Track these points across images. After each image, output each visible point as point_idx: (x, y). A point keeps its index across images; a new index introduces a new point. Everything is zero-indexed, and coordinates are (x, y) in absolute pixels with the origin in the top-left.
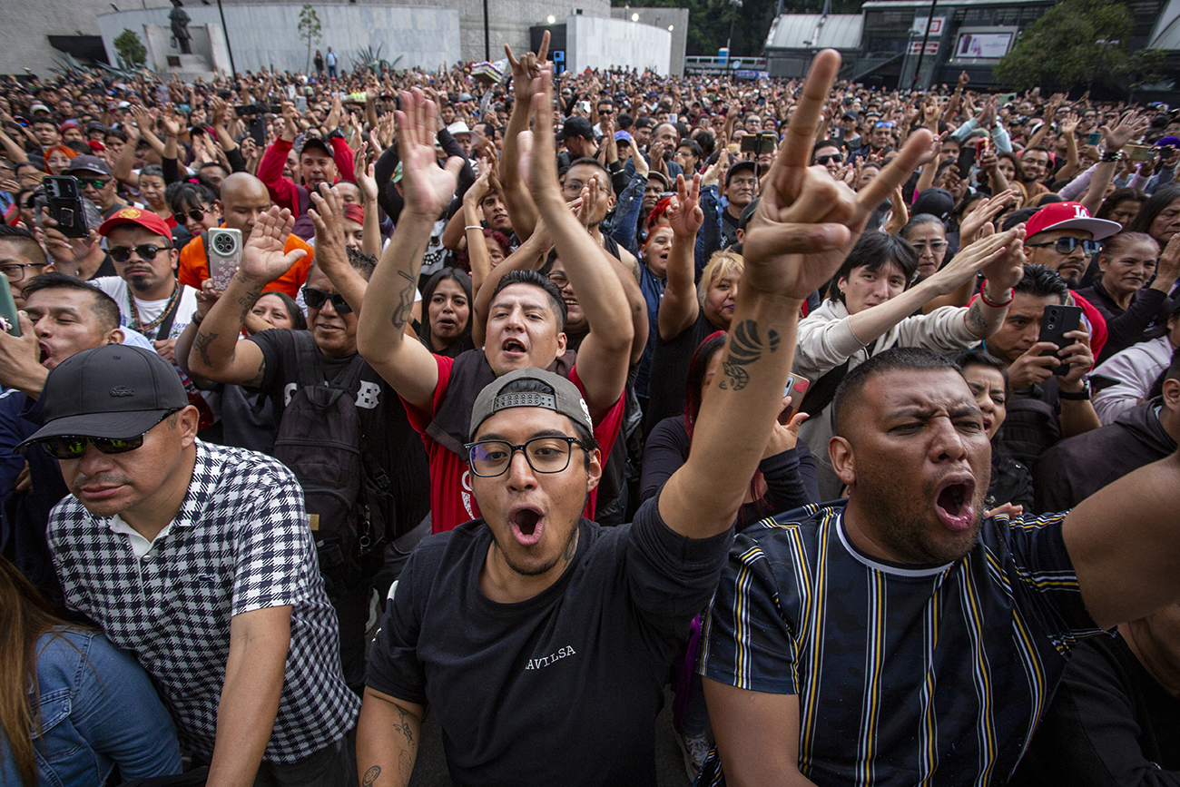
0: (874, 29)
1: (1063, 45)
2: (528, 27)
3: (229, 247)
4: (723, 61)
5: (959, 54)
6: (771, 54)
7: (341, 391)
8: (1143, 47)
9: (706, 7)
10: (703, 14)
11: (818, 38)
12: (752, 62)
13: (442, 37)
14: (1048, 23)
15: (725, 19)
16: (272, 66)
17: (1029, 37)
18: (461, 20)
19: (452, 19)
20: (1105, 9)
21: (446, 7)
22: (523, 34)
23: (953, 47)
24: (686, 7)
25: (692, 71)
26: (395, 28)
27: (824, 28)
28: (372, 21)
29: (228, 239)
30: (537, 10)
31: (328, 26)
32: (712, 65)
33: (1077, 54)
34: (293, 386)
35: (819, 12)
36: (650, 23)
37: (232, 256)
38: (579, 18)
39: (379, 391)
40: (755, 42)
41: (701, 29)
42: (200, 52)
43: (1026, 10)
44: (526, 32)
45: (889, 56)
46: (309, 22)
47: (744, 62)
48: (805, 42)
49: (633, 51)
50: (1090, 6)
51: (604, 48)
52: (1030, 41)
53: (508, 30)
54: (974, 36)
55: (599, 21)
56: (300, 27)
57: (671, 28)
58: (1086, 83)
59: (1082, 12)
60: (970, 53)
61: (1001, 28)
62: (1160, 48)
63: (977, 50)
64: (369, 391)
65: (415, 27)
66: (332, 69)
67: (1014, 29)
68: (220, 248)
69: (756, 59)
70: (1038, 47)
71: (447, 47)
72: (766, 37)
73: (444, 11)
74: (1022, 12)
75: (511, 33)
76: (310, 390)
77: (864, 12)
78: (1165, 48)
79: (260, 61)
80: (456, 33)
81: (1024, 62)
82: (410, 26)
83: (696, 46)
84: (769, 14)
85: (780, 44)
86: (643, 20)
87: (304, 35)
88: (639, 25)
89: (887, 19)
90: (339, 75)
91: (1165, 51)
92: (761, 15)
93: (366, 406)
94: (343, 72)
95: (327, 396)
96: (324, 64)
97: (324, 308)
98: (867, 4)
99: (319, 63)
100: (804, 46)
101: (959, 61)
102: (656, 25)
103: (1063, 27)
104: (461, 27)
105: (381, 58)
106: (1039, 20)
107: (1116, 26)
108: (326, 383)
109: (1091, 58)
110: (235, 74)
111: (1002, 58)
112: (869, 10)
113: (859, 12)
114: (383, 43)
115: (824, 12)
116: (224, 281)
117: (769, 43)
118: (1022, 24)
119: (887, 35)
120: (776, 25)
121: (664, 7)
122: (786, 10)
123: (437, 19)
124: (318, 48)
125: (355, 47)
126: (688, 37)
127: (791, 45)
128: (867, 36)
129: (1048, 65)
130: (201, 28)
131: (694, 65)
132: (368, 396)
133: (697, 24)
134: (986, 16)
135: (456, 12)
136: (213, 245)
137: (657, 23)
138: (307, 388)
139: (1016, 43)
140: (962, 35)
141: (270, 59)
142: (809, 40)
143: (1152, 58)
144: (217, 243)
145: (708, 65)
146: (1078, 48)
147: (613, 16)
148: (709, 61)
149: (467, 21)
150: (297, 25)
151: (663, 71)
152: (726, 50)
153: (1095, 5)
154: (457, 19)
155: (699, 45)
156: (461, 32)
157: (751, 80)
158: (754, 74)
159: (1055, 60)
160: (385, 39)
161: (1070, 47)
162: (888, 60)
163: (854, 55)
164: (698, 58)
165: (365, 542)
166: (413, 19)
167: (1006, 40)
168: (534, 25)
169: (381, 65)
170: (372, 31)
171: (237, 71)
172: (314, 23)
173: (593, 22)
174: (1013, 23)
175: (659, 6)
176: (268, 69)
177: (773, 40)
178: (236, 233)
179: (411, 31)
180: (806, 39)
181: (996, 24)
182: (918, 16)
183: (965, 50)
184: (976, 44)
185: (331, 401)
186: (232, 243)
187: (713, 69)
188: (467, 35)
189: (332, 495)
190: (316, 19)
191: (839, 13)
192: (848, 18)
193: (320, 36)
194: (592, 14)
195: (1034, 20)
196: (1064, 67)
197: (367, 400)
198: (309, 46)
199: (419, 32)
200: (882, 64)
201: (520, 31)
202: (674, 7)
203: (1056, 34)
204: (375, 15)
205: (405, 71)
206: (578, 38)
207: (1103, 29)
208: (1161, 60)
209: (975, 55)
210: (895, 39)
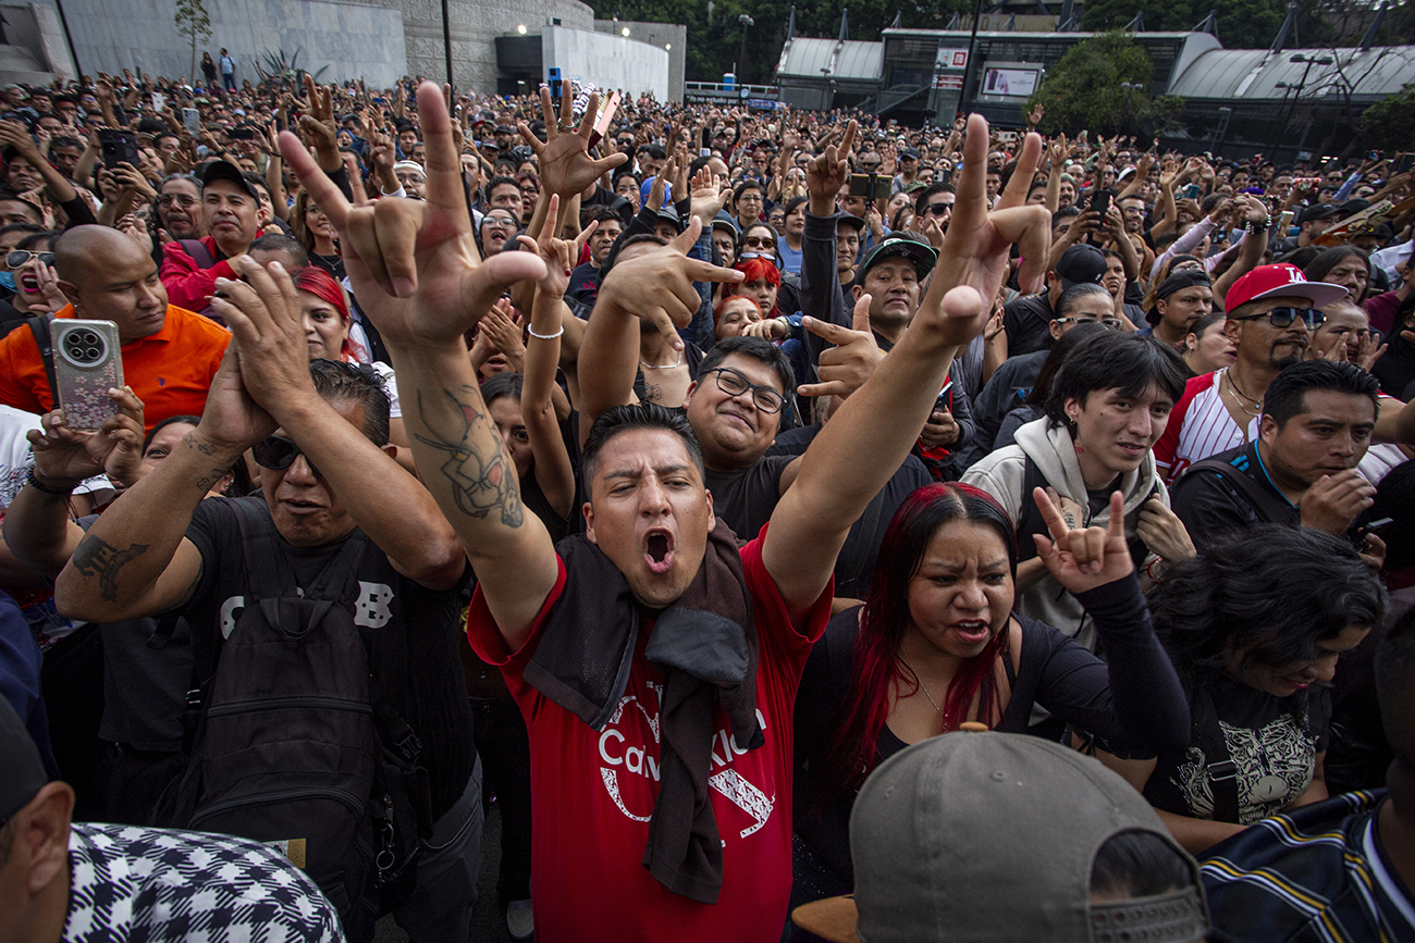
0: (896, 59)
1: (1089, 85)
2: (493, 38)
3: (93, 354)
4: (729, 88)
5: (986, 90)
6: (784, 82)
7: (329, 603)
8: (1163, 93)
9: (706, 24)
10: (702, 33)
11: (835, 66)
12: (762, 91)
13: (381, 45)
14: (1072, 62)
15: (729, 39)
16: (138, 70)
17: (1055, 76)
18: (405, 25)
19: (393, 22)
20: (1126, 51)
21: (385, 7)
22: (486, 46)
23: (979, 82)
24: (683, 24)
25: (693, 99)
26: (316, 29)
27: (842, 55)
28: (284, 18)
29: (91, 338)
30: (504, 17)
31: (220, 21)
32: (716, 92)
33: (1103, 96)
34: (239, 601)
35: (834, 36)
36: (642, 40)
37: (99, 368)
38: (557, 29)
39: (391, 595)
40: (764, 68)
41: (700, 50)
42: (22, 43)
43: (1049, 46)
44: (490, 43)
45: (914, 90)
46: (192, 13)
47: (753, 90)
48: (822, 70)
49: (625, 73)
50: (1112, 46)
51: (589, 67)
52: (1057, 80)
53: (467, 40)
54: (1000, 72)
55: (581, 35)
56: (178, 19)
57: (668, 47)
58: (1114, 127)
59: (1104, 53)
60: (997, 90)
61: (1024, 64)
62: (1178, 94)
63: (1004, 86)
64: (373, 598)
65: (343, 29)
66: (229, 78)
67: (1039, 66)
68: (75, 354)
69: (766, 87)
70: (1065, 87)
71: (388, 58)
72: (778, 62)
73: (382, 11)
74: (1047, 48)
75: (471, 44)
76: (271, 607)
77: (884, 39)
78: (1185, 94)
79: (120, 62)
80: (400, 40)
81: (1052, 101)
82: (337, 28)
83: (698, 69)
84: (778, 37)
85: (793, 71)
86: (634, 36)
87: (185, 30)
88: (630, 42)
89: (907, 48)
90: (240, 87)
91: (1184, 98)
92: (770, 37)
93: (373, 624)
94: (245, 82)
95: (302, 613)
96: (218, 73)
97: (293, 471)
98: (886, 31)
99: (209, 69)
100: (822, 74)
101: (986, 97)
102: (650, 42)
103: (1087, 67)
104: (407, 33)
105: (299, 66)
106: (1064, 58)
107: (1137, 69)
108: (300, 591)
109: (1116, 101)
110: (82, 78)
111: (1030, 97)
112: (889, 37)
113: (877, 39)
114: (300, 48)
115: (840, 37)
116: (87, 413)
117: (781, 69)
118: (1047, 61)
119: (909, 66)
120: (788, 49)
121: (657, 22)
122: (798, 32)
123: (374, 21)
124: (207, 49)
125: (260, 50)
126: (687, 59)
127: (805, 72)
128: (888, 65)
129: (1076, 106)
130: (22, 8)
131: (695, 92)
132: (372, 606)
133: (696, 45)
134: (1011, 51)
135: (399, 13)
136: (59, 348)
137: (652, 40)
138: (265, 602)
139: (1042, 80)
140: (987, 70)
141: (135, 60)
142: (826, 67)
143: (1172, 104)
144: (68, 346)
145: (711, 92)
146: (1104, 89)
147: (597, 29)
148: (713, 88)
149: (413, 25)
150: (173, 16)
151: (662, 97)
152: (732, 75)
153: (1117, 46)
154: (400, 23)
155: (699, 69)
156: (406, 40)
157: (766, 111)
158: (770, 105)
159: (1083, 101)
160: (303, 43)
161: (1096, 89)
162: (913, 94)
163: (876, 86)
164: (700, 84)
165: (385, 860)
166: (340, 18)
167: (1032, 77)
168: (501, 36)
169: (299, 76)
170: (285, 31)
171: (84, 73)
172: (199, 15)
173: (575, 34)
174: (1038, 59)
175: (650, 21)
176: (134, 73)
177: (785, 66)
178: (106, 329)
179: (338, 34)
180: (822, 67)
181: (1020, 60)
182: (941, 47)
183: (991, 87)
184: (1003, 81)
185: (311, 624)
186: (100, 345)
187: (717, 97)
188: (415, 44)
189: (330, 798)
190: (201, 9)
191: (856, 39)
192: (868, 44)
193: (209, 33)
194: (572, 25)
195: (1059, 59)
196: (1091, 109)
197: (372, 614)
198: (193, 46)
199: (349, 35)
200: (906, 97)
201: (482, 41)
202: (668, 22)
203: (1081, 74)
204: (286, 10)
205: (333, 86)
206: (557, 54)
207: (1125, 71)
208: (1181, 107)
209: (1002, 92)
210: (919, 70)
